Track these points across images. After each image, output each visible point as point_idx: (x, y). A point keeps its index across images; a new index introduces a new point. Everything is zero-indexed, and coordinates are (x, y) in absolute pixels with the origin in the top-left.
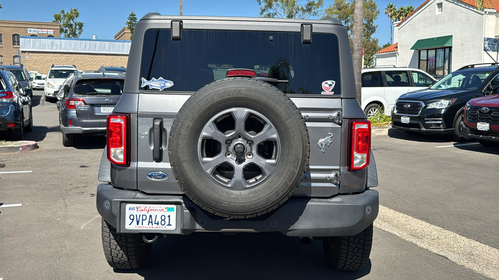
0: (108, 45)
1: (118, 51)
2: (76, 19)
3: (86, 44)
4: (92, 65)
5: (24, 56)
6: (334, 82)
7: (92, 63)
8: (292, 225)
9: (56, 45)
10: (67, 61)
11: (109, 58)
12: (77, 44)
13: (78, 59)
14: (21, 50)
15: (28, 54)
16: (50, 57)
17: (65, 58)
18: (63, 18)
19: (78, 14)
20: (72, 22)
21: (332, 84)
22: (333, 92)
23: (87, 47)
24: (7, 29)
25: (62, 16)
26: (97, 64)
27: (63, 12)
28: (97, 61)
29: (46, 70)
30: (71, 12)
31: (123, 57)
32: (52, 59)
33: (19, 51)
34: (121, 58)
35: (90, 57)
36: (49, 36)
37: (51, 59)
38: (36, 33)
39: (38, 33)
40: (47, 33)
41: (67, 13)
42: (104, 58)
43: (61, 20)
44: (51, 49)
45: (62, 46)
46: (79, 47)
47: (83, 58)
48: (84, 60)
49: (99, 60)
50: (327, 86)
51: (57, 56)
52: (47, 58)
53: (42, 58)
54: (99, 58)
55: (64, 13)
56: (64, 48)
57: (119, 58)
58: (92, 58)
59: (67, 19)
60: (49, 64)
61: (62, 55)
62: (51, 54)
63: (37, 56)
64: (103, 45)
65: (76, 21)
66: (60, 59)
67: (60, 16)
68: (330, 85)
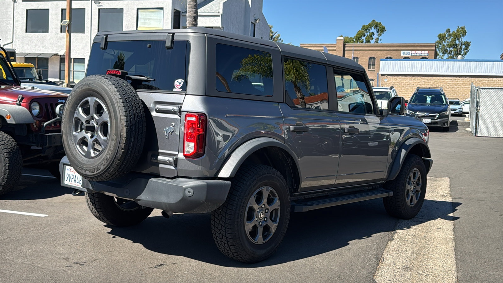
0: (474, 66)
1: (485, 72)
2: (462, 38)
3: (449, 65)
4: (454, 88)
5: (383, 79)
6: (183, 81)
7: (454, 86)
8: (139, 196)
9: (416, 67)
10: (426, 84)
11: (474, 80)
12: (439, 65)
13: (438, 82)
14: (381, 73)
15: (387, 77)
16: (409, 80)
17: (424, 81)
18: (448, 38)
19: (466, 32)
20: (457, 42)
21: (181, 82)
22: (181, 89)
23: (450, 68)
24: (381, 52)
25: (447, 36)
26: (459, 87)
27: (448, 31)
28: (460, 84)
29: (403, 94)
30: (458, 31)
31: (491, 79)
32: (411, 82)
33: (378, 74)
34: (488, 80)
35: (451, 80)
36: (422, 58)
37: (409, 82)
38: (409, 55)
39: (411, 55)
40: (421, 55)
41: (453, 32)
42: (468, 81)
43: (445, 40)
44: (411, 71)
45: (422, 68)
46: (441, 69)
47: (444, 80)
48: (445, 83)
49: (462, 82)
50: (178, 84)
51: (416, 79)
52: (406, 81)
53: (401, 81)
54: (462, 81)
55: (450, 32)
56: (424, 70)
57: (486, 80)
58: (454, 81)
59: (452, 39)
60: (407, 87)
61: (422, 77)
62: (409, 77)
63: (395, 80)
64: (468, 65)
65: (461, 40)
66: (419, 82)
67: (445, 36)
68: (180, 83)
